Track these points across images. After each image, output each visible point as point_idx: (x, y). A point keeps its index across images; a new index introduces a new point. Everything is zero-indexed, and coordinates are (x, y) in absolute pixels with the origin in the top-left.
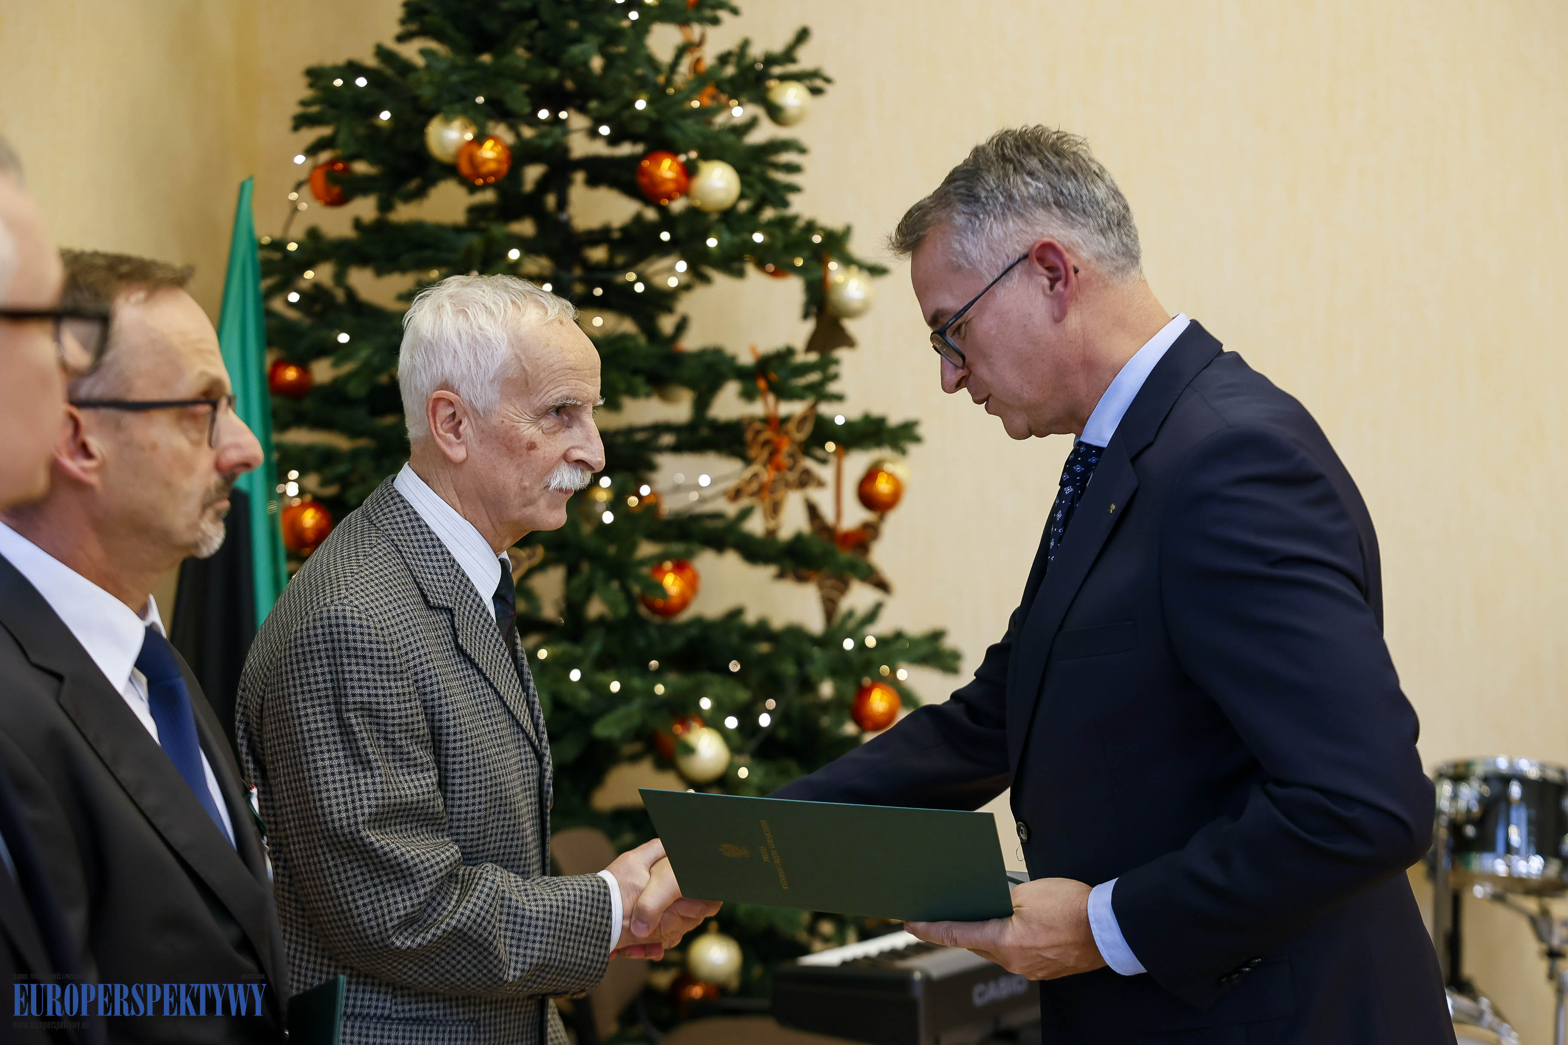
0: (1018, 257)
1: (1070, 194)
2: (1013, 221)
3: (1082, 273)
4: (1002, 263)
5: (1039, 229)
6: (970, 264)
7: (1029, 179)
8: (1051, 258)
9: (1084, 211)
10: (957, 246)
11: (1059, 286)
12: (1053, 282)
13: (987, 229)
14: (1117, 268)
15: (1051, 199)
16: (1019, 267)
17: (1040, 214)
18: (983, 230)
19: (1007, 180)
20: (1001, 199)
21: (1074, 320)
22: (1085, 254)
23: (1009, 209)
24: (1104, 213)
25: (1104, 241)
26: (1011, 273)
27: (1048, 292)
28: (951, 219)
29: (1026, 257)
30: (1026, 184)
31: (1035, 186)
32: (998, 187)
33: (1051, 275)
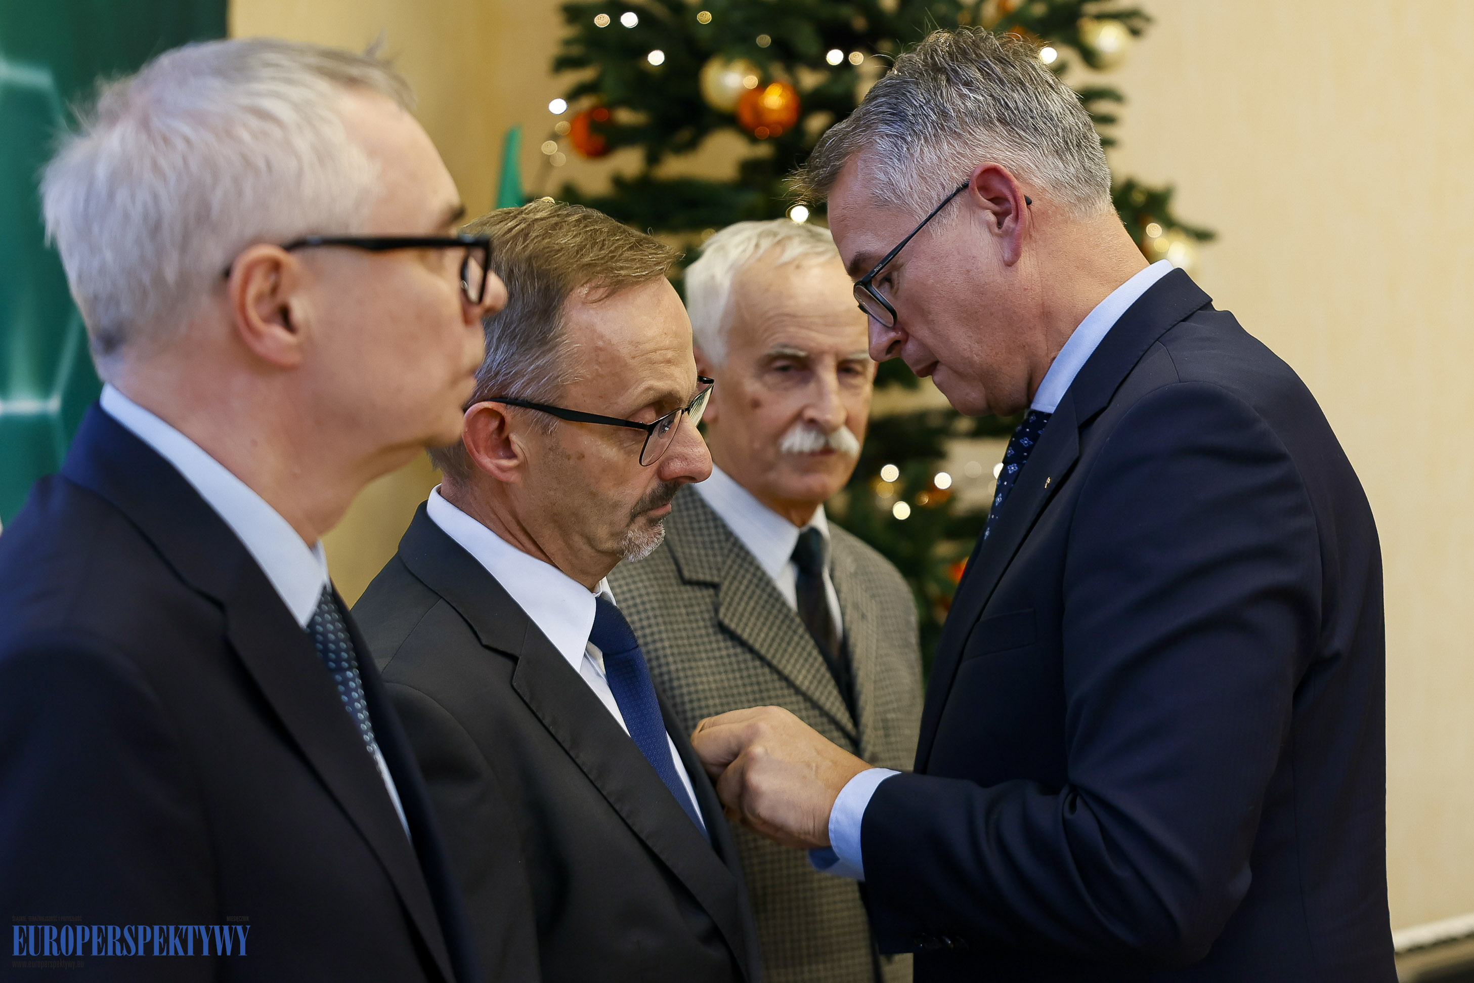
0: (955, 186)
1: (1017, 108)
2: (949, 143)
3: (1036, 204)
4: (937, 195)
5: (980, 151)
6: (899, 197)
7: (965, 91)
8: (998, 186)
9: (1036, 129)
10: (882, 176)
11: (1008, 221)
12: (1000, 217)
13: (917, 155)
14: (1079, 199)
15: (994, 115)
16: (958, 200)
17: (982, 134)
18: (912, 155)
19: (938, 93)
20: (934, 117)
21: (1027, 264)
22: (1038, 182)
23: (943, 129)
24: (1060, 131)
25: (1061, 165)
26: (948, 207)
27: (996, 230)
28: (872, 143)
29: (965, 186)
30: (962, 96)
31: (975, 100)
32: (928, 102)
33: (997, 208)
